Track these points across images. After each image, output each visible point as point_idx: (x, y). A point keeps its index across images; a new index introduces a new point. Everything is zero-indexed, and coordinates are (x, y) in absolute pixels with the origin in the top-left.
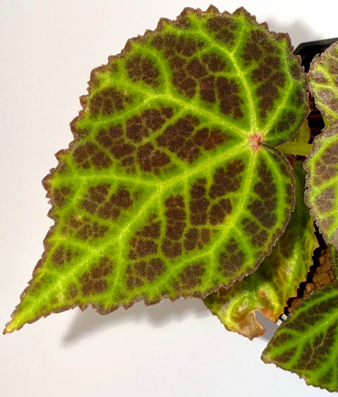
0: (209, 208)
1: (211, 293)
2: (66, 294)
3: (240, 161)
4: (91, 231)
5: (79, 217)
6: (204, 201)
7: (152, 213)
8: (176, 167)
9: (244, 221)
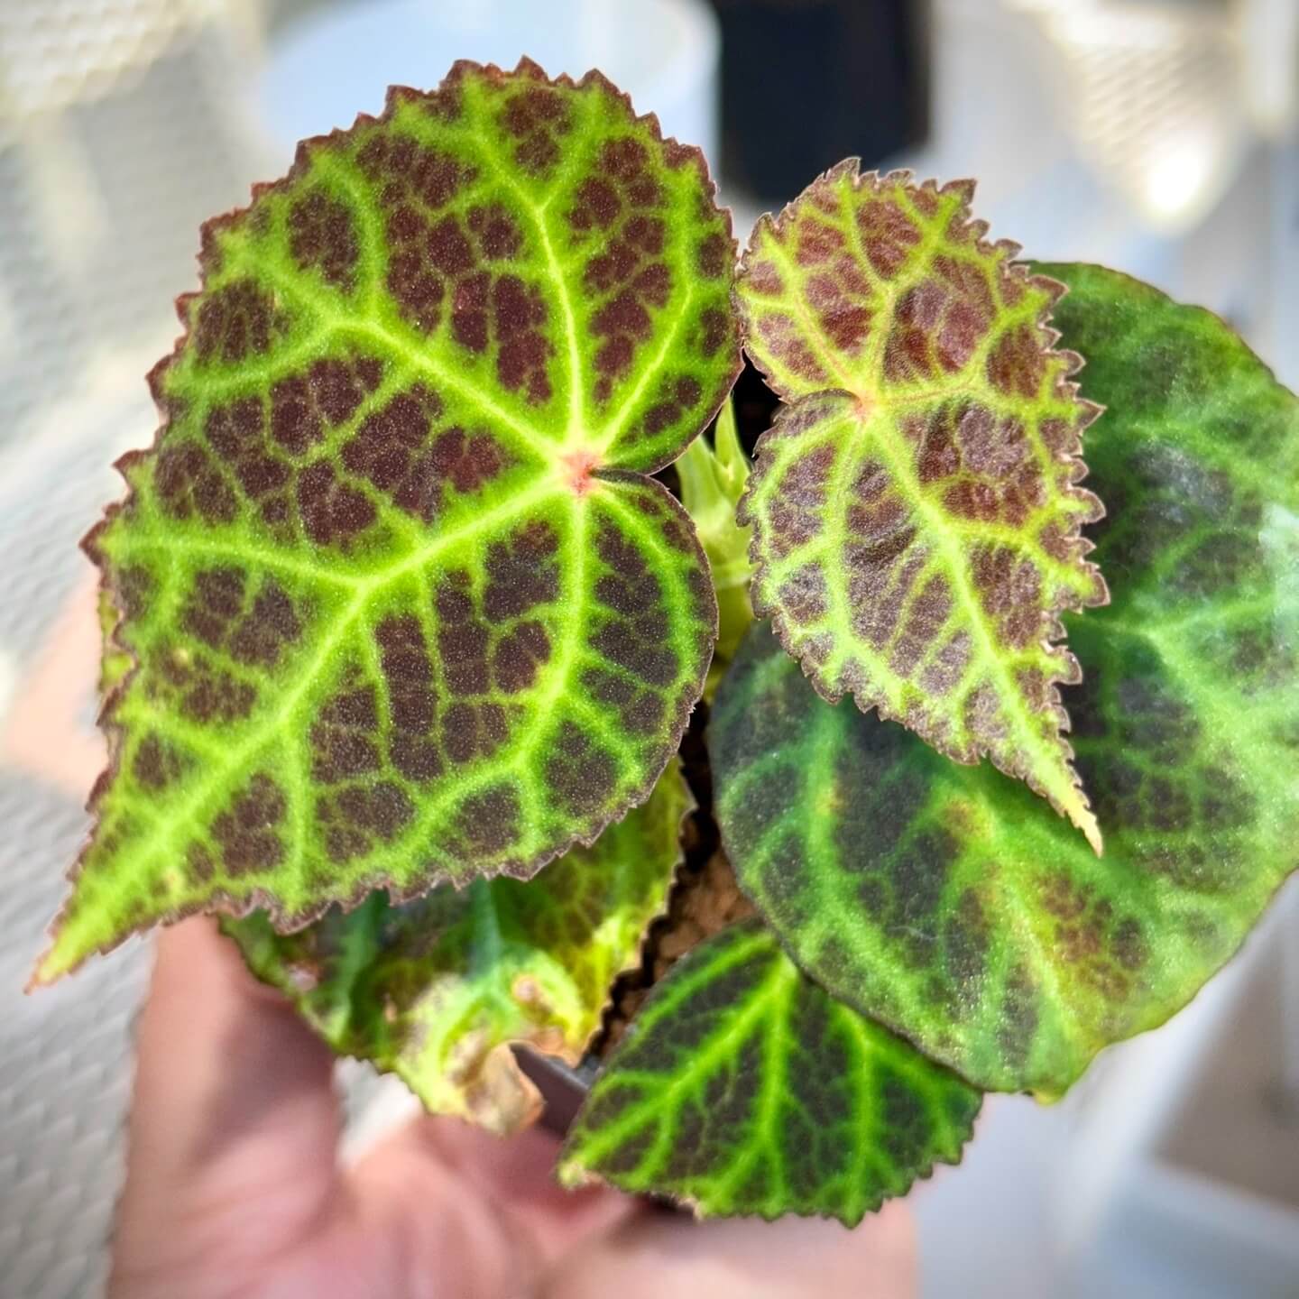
0: (491, 649)
1: (549, 861)
2: (186, 871)
3: (544, 526)
4: (217, 700)
5: (184, 655)
6: (474, 629)
7: (350, 659)
8: (391, 535)
9: (589, 679)
